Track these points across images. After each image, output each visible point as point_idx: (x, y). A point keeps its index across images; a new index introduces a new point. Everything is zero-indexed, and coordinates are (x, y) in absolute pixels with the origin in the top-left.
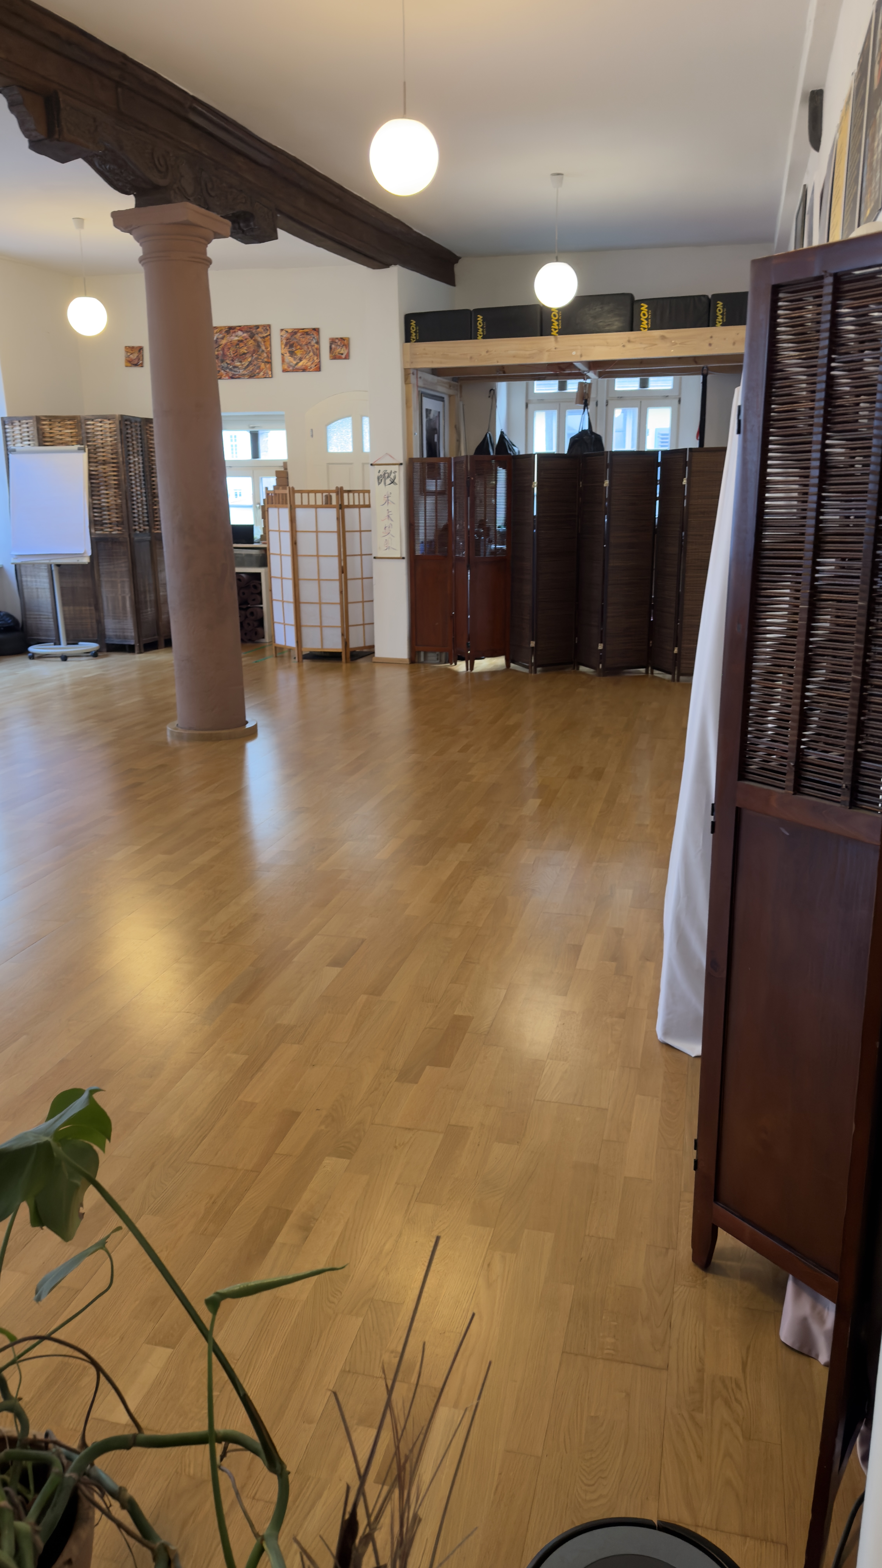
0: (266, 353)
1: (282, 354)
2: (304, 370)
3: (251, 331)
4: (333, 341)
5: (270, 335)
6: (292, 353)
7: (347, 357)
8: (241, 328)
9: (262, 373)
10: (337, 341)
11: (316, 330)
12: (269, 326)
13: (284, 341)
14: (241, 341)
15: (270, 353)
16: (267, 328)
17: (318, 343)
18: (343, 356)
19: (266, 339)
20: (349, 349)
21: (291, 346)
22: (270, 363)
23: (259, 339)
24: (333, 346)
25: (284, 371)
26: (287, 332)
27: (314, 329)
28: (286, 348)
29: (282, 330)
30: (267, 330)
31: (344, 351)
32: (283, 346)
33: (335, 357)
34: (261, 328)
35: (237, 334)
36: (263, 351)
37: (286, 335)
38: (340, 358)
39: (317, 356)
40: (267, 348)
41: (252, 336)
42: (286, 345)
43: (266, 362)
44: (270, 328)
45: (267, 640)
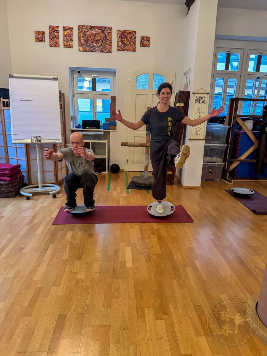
0: (110, 41)
1: (117, 42)
2: (128, 51)
3: (102, 29)
4: (142, 38)
5: (112, 32)
6: (122, 42)
7: (148, 46)
8: (98, 28)
9: (107, 50)
10: (144, 38)
11: (135, 32)
12: (111, 27)
13: (119, 36)
14: (97, 34)
15: (111, 41)
16: (110, 28)
17: (135, 38)
18: (147, 45)
19: (110, 34)
20: (150, 43)
21: (122, 38)
22: (111, 45)
23: (106, 34)
24: (142, 40)
25: (118, 50)
26: (121, 31)
27: (134, 31)
28: (120, 39)
29: (118, 30)
30: (111, 29)
31: (147, 43)
32: (118, 38)
33: (143, 45)
34: (107, 28)
35: (95, 30)
36: (108, 39)
37: (119, 33)
38: (145, 46)
39: (134, 44)
40: (110, 38)
41: (103, 32)
42: (119, 38)
43: (109, 45)
44: (112, 29)
45: (107, 172)
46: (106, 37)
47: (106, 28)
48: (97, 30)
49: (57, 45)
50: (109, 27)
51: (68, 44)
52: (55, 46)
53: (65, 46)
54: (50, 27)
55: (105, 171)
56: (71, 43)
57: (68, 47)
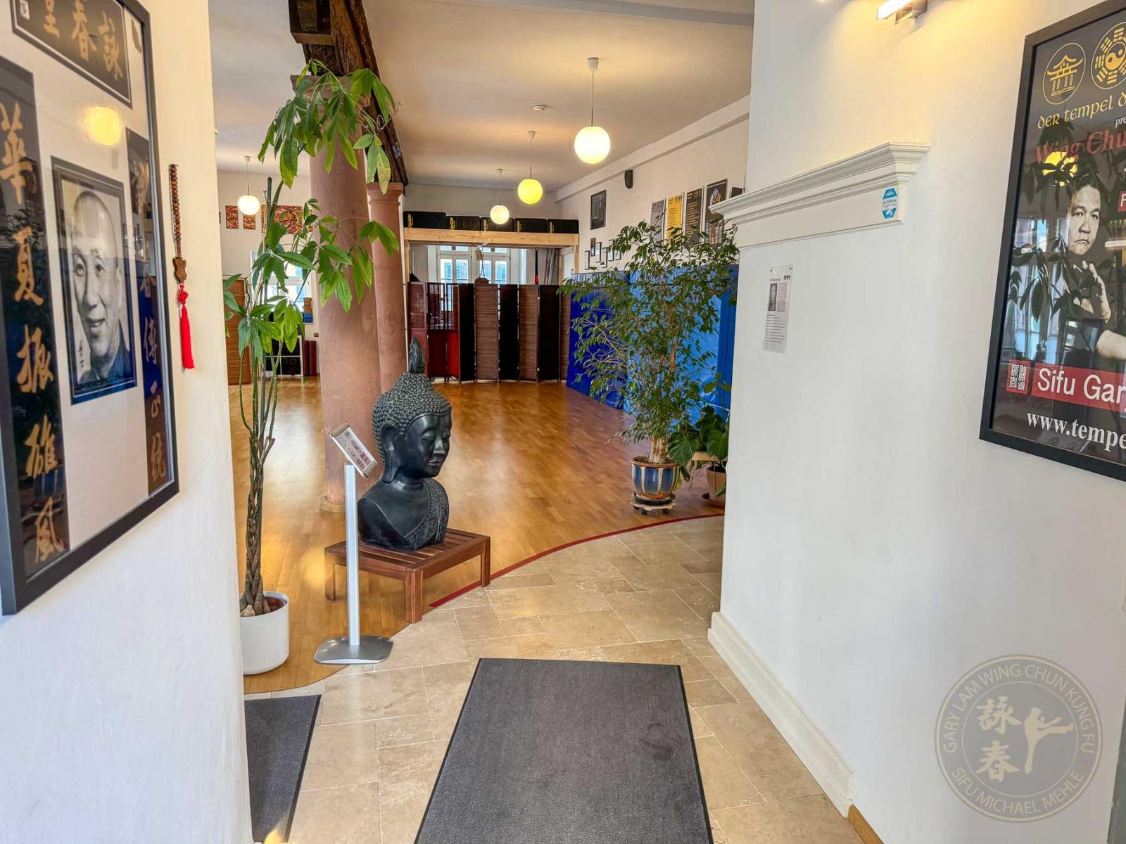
3: (292, 209)
14: (284, 214)
19: (299, 214)
23: (295, 214)
35: (281, 210)
36: (297, 220)
40: (300, 219)
41: (292, 212)
43: (299, 226)
45: (302, 375)
46: (295, 218)
47: (294, 207)
48: (283, 210)
49: (235, 226)
50: (297, 207)
51: (249, 225)
52: (233, 228)
53: (245, 227)
54: (227, 207)
55: (299, 373)
56: (253, 224)
57: (249, 229)
